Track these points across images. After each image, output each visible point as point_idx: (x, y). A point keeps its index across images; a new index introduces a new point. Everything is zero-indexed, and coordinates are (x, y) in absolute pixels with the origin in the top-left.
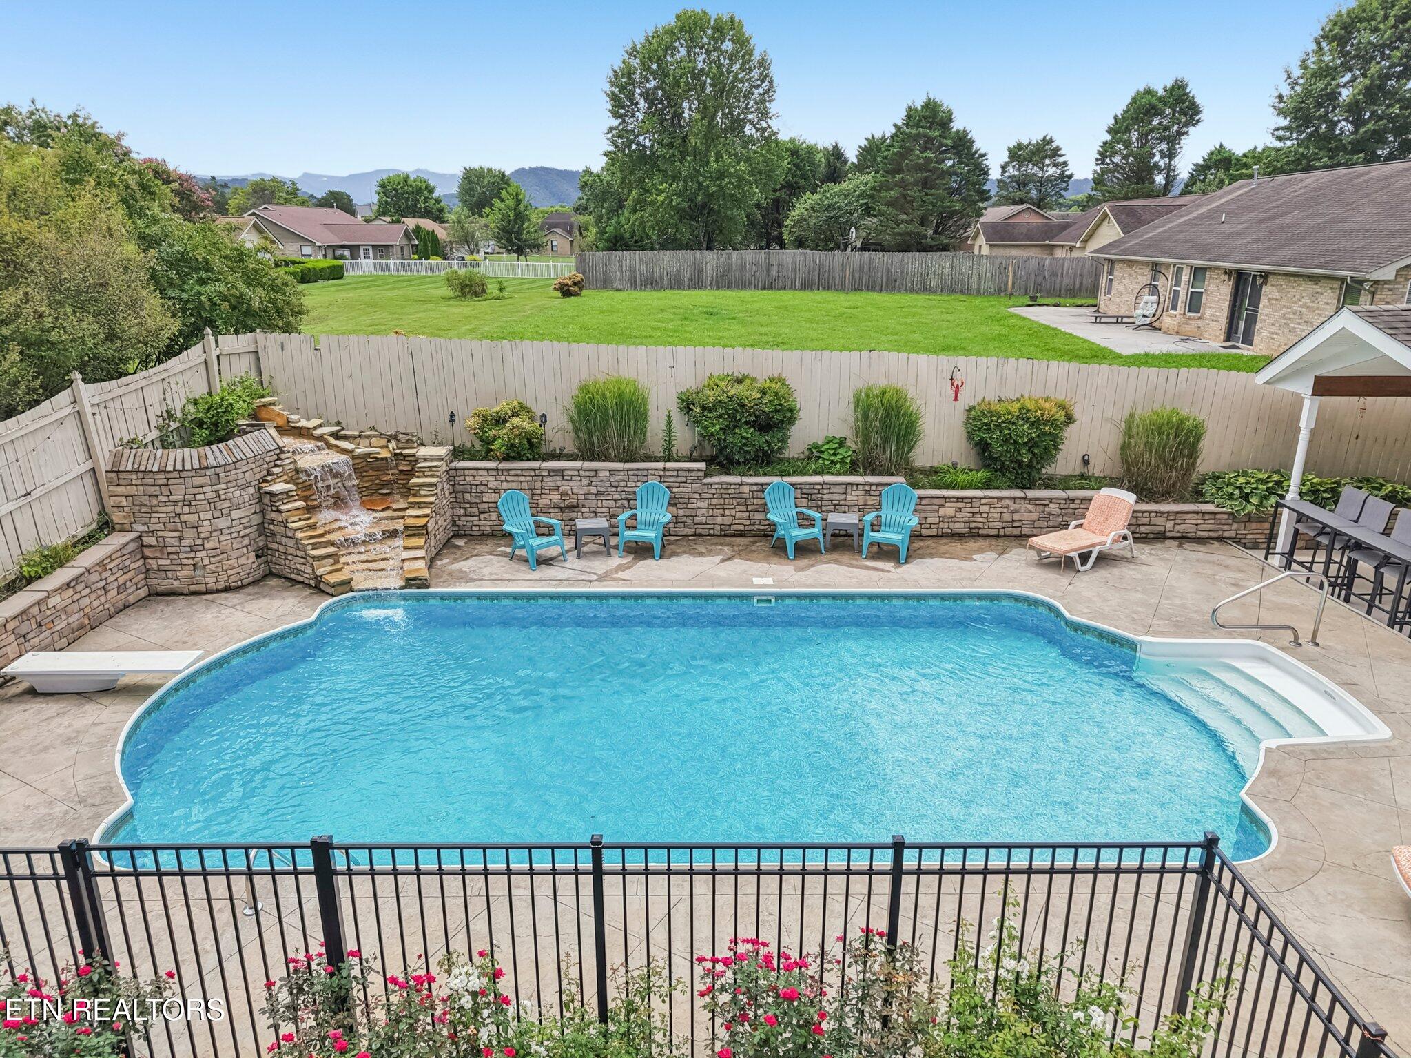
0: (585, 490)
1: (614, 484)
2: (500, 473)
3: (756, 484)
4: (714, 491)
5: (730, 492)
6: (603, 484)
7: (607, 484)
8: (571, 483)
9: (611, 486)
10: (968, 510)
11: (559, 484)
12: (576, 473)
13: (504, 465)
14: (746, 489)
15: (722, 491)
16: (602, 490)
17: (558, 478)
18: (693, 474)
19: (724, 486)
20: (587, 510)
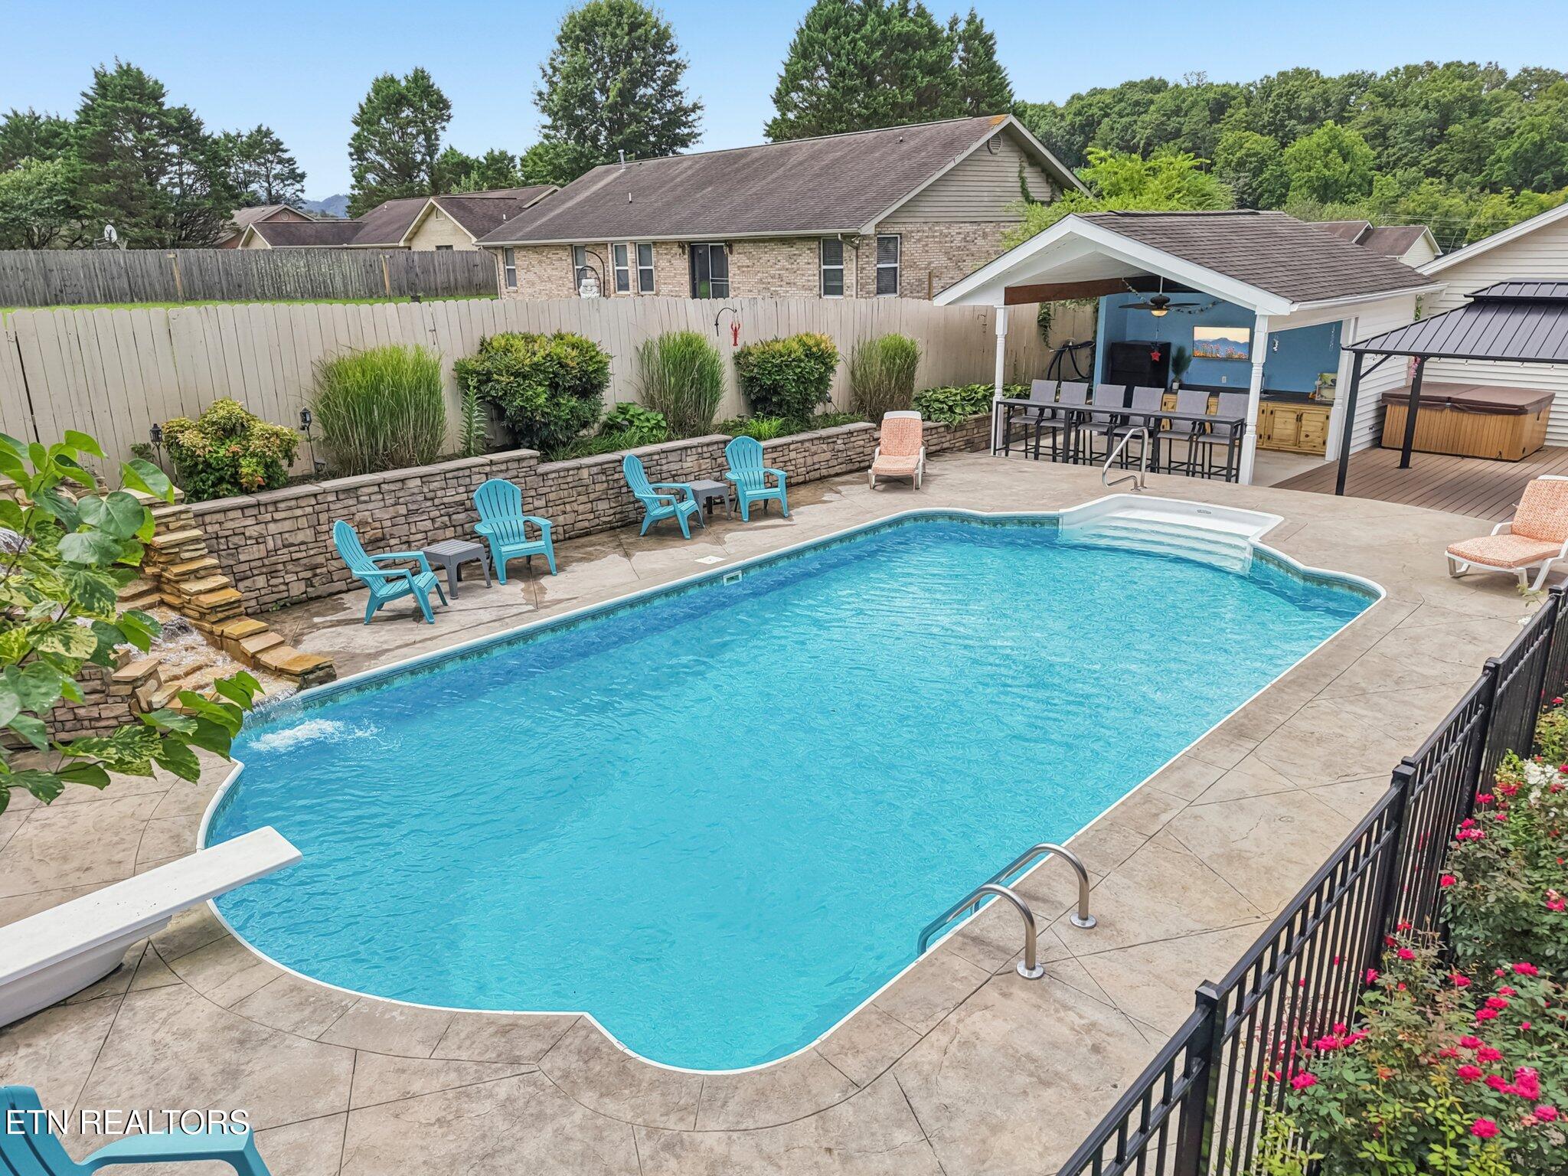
0: (391, 511)
1: (429, 495)
2: (263, 509)
3: (596, 465)
4: (551, 483)
5: (569, 479)
6: (414, 498)
7: (420, 498)
8: (370, 506)
9: (426, 499)
10: (781, 459)
11: (353, 509)
12: (376, 489)
13: (265, 497)
14: (585, 473)
15: (560, 481)
16: (415, 507)
17: (351, 502)
18: (524, 464)
19: (562, 474)
20: (397, 541)
